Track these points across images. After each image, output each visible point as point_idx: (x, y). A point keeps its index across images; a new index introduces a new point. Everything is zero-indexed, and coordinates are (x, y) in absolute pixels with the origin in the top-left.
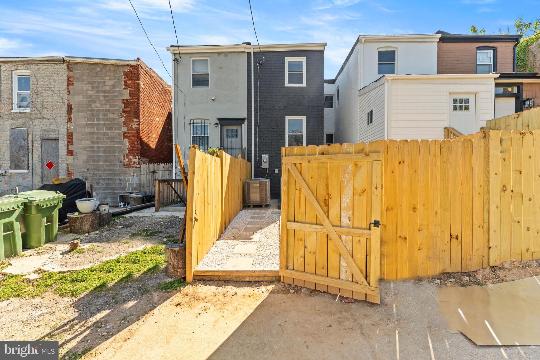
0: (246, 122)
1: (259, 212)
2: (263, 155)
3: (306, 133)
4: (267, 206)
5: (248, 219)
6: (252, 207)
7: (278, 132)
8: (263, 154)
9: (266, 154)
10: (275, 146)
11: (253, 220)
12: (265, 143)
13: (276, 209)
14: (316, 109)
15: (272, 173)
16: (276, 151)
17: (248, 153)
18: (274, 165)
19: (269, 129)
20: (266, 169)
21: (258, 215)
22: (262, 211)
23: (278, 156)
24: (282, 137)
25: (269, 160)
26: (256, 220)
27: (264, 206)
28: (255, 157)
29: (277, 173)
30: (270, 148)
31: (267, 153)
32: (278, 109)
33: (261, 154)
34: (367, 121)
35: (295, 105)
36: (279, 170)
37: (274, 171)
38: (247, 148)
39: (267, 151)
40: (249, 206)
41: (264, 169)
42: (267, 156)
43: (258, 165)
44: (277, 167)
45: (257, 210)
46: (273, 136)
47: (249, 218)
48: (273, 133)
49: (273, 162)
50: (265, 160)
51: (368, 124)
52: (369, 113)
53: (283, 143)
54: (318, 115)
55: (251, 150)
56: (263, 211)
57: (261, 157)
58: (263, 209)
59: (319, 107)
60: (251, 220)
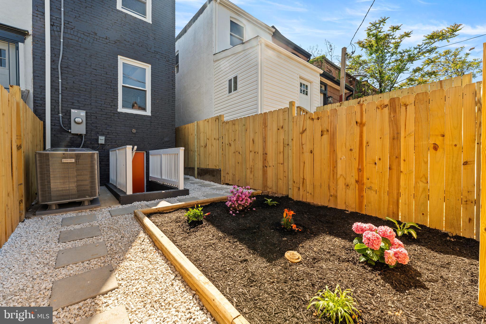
0: (29, 40)
1: (77, 217)
2: (73, 111)
3: (152, 90)
4: (94, 202)
5: (53, 246)
6: (54, 207)
7: (105, 78)
8: (73, 108)
9: (79, 108)
10: (100, 100)
11: (69, 245)
12: (76, 91)
13: (116, 204)
14: (166, 60)
15: (93, 143)
16: (102, 108)
17: (34, 103)
18: (97, 130)
19: (85, 67)
20: (81, 135)
21: (77, 227)
22: (83, 214)
23: (104, 116)
24: (112, 87)
25: (86, 120)
26: (79, 244)
27: (86, 203)
28: (53, 113)
29: (104, 143)
30: (89, 101)
31: (81, 108)
32: (103, 39)
33: (68, 109)
34: (227, 89)
35: (133, 44)
36: (107, 138)
37: (97, 140)
38: (31, 91)
39: (83, 105)
40: (45, 208)
41: (77, 135)
42: (83, 113)
43: (61, 127)
44: (103, 134)
45: (71, 214)
46: (95, 81)
47: (56, 239)
48: (94, 76)
49: (95, 125)
50: (78, 120)
51: (230, 91)
52: (230, 81)
53: (113, 97)
54: (168, 69)
55: (45, 98)
56: (86, 213)
57: (68, 114)
58: (86, 209)
59: (169, 59)
60: (62, 246)
